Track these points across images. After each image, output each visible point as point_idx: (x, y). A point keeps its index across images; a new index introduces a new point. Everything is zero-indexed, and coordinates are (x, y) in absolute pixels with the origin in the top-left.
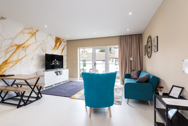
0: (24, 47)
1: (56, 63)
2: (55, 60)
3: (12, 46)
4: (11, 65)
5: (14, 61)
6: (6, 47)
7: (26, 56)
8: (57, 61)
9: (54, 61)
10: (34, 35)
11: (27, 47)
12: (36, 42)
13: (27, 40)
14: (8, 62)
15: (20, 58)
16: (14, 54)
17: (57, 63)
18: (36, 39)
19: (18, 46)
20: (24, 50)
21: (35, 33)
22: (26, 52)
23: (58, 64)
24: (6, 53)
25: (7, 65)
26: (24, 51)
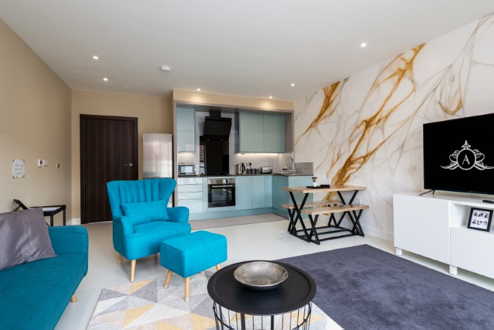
0: (379, 121)
1: (472, 162)
2: (466, 146)
3: (358, 127)
4: (357, 165)
5: (361, 158)
6: (351, 132)
7: (384, 142)
8: (476, 153)
9: (456, 154)
10: (407, 73)
11: (387, 117)
12: (414, 90)
13: (387, 99)
14: (352, 160)
15: (373, 149)
16: (362, 142)
17: (476, 162)
18: (413, 81)
19: (368, 123)
20: (378, 127)
21: (410, 64)
22: (383, 132)
23: (479, 165)
24: (350, 142)
25: (352, 166)
26: (379, 132)
